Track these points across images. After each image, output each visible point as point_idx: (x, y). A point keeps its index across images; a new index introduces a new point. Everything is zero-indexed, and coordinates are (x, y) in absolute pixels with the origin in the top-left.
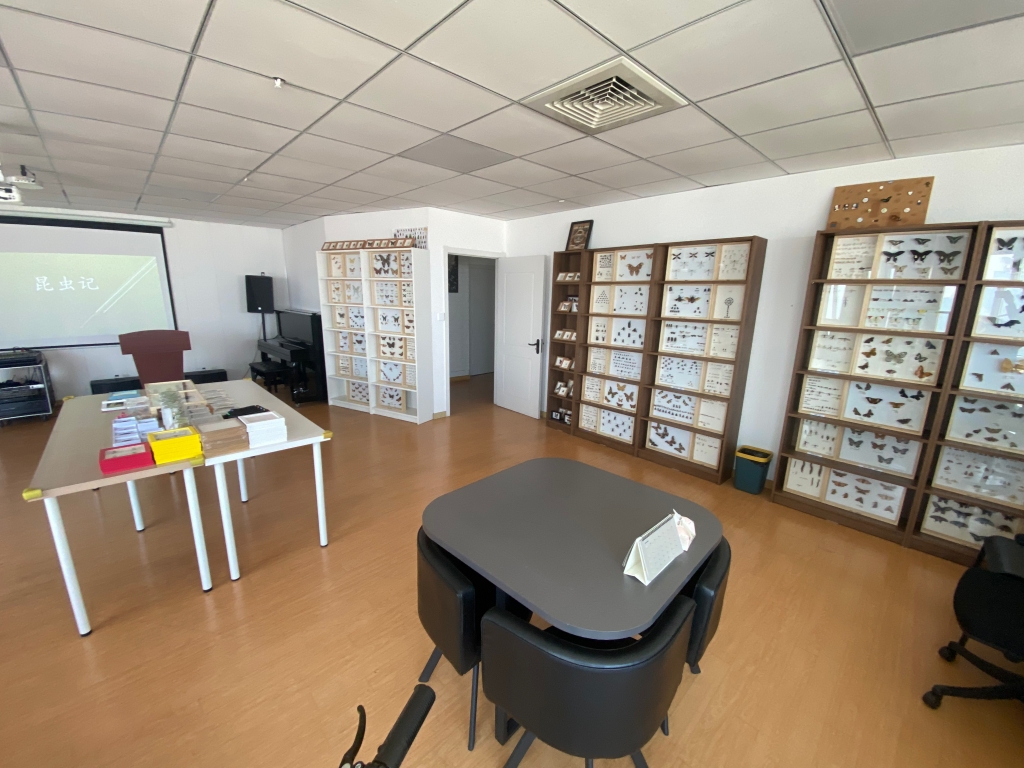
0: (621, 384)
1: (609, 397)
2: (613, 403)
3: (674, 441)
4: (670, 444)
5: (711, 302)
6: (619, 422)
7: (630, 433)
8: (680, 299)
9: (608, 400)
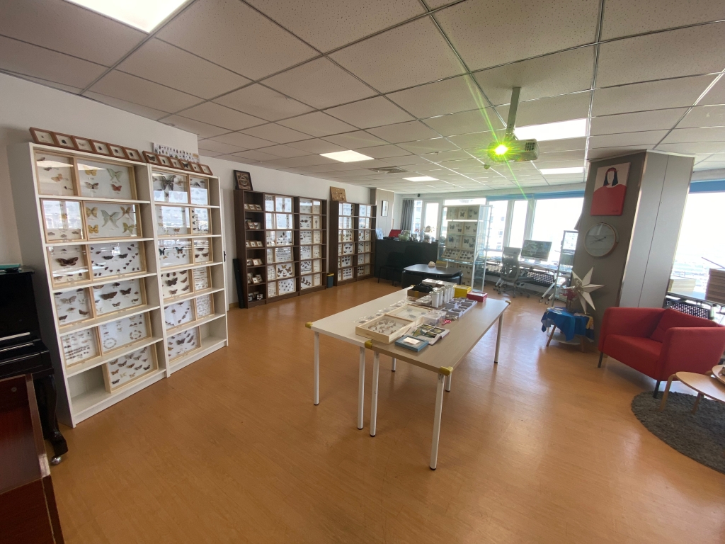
0: (284, 265)
1: (279, 274)
2: (281, 277)
3: (307, 282)
4: (306, 284)
5: (312, 222)
6: (287, 284)
7: (292, 287)
8: (302, 221)
9: (279, 276)
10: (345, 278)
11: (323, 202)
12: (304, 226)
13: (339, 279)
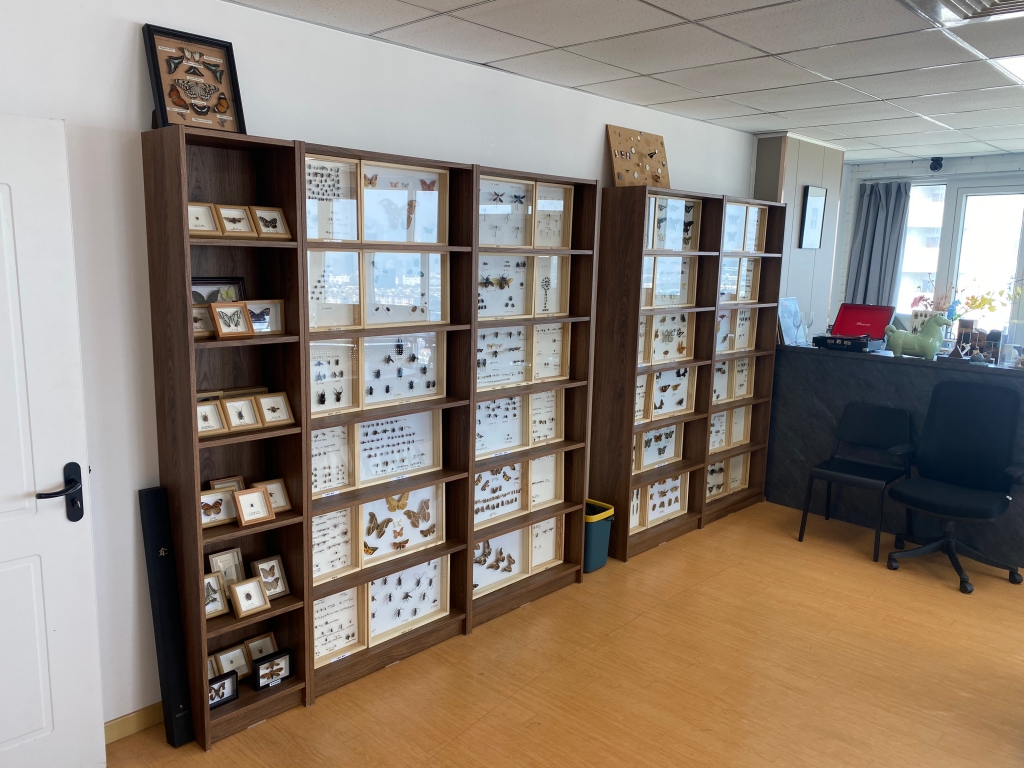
0: (396, 494)
1: (372, 540)
2: (384, 551)
3: (499, 559)
4: (494, 566)
5: (527, 286)
6: (408, 585)
7: (433, 593)
8: (487, 283)
9: (371, 550)
10: (655, 517)
11: (580, 193)
12: (491, 305)
13: (634, 523)
